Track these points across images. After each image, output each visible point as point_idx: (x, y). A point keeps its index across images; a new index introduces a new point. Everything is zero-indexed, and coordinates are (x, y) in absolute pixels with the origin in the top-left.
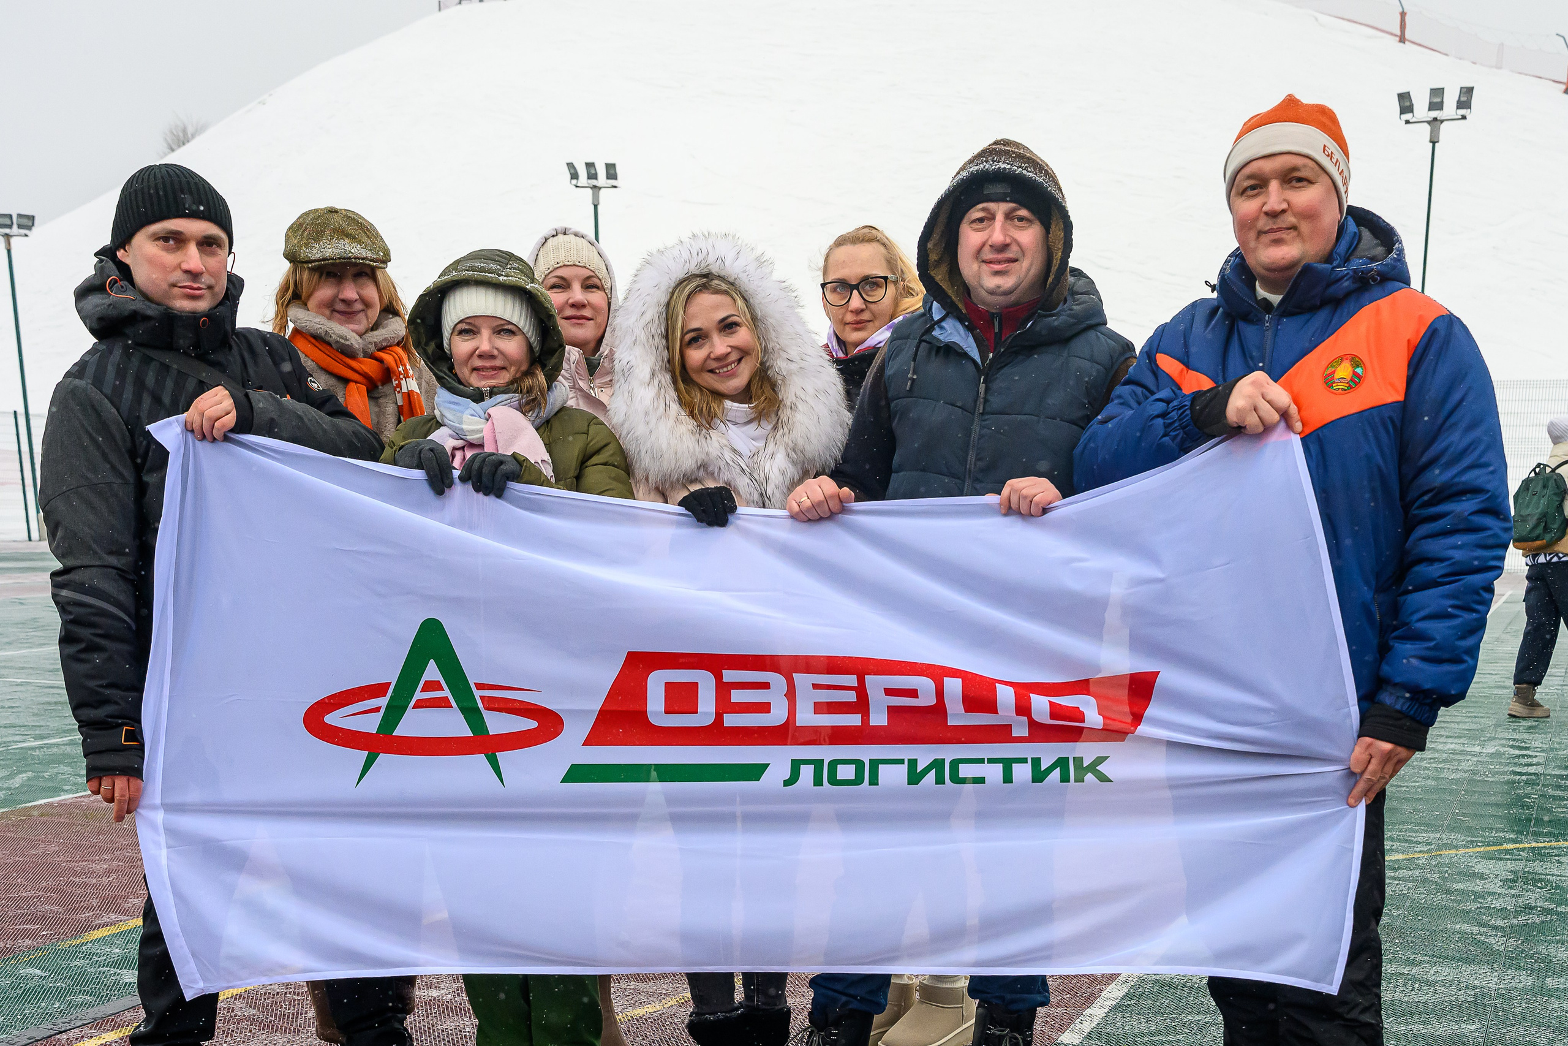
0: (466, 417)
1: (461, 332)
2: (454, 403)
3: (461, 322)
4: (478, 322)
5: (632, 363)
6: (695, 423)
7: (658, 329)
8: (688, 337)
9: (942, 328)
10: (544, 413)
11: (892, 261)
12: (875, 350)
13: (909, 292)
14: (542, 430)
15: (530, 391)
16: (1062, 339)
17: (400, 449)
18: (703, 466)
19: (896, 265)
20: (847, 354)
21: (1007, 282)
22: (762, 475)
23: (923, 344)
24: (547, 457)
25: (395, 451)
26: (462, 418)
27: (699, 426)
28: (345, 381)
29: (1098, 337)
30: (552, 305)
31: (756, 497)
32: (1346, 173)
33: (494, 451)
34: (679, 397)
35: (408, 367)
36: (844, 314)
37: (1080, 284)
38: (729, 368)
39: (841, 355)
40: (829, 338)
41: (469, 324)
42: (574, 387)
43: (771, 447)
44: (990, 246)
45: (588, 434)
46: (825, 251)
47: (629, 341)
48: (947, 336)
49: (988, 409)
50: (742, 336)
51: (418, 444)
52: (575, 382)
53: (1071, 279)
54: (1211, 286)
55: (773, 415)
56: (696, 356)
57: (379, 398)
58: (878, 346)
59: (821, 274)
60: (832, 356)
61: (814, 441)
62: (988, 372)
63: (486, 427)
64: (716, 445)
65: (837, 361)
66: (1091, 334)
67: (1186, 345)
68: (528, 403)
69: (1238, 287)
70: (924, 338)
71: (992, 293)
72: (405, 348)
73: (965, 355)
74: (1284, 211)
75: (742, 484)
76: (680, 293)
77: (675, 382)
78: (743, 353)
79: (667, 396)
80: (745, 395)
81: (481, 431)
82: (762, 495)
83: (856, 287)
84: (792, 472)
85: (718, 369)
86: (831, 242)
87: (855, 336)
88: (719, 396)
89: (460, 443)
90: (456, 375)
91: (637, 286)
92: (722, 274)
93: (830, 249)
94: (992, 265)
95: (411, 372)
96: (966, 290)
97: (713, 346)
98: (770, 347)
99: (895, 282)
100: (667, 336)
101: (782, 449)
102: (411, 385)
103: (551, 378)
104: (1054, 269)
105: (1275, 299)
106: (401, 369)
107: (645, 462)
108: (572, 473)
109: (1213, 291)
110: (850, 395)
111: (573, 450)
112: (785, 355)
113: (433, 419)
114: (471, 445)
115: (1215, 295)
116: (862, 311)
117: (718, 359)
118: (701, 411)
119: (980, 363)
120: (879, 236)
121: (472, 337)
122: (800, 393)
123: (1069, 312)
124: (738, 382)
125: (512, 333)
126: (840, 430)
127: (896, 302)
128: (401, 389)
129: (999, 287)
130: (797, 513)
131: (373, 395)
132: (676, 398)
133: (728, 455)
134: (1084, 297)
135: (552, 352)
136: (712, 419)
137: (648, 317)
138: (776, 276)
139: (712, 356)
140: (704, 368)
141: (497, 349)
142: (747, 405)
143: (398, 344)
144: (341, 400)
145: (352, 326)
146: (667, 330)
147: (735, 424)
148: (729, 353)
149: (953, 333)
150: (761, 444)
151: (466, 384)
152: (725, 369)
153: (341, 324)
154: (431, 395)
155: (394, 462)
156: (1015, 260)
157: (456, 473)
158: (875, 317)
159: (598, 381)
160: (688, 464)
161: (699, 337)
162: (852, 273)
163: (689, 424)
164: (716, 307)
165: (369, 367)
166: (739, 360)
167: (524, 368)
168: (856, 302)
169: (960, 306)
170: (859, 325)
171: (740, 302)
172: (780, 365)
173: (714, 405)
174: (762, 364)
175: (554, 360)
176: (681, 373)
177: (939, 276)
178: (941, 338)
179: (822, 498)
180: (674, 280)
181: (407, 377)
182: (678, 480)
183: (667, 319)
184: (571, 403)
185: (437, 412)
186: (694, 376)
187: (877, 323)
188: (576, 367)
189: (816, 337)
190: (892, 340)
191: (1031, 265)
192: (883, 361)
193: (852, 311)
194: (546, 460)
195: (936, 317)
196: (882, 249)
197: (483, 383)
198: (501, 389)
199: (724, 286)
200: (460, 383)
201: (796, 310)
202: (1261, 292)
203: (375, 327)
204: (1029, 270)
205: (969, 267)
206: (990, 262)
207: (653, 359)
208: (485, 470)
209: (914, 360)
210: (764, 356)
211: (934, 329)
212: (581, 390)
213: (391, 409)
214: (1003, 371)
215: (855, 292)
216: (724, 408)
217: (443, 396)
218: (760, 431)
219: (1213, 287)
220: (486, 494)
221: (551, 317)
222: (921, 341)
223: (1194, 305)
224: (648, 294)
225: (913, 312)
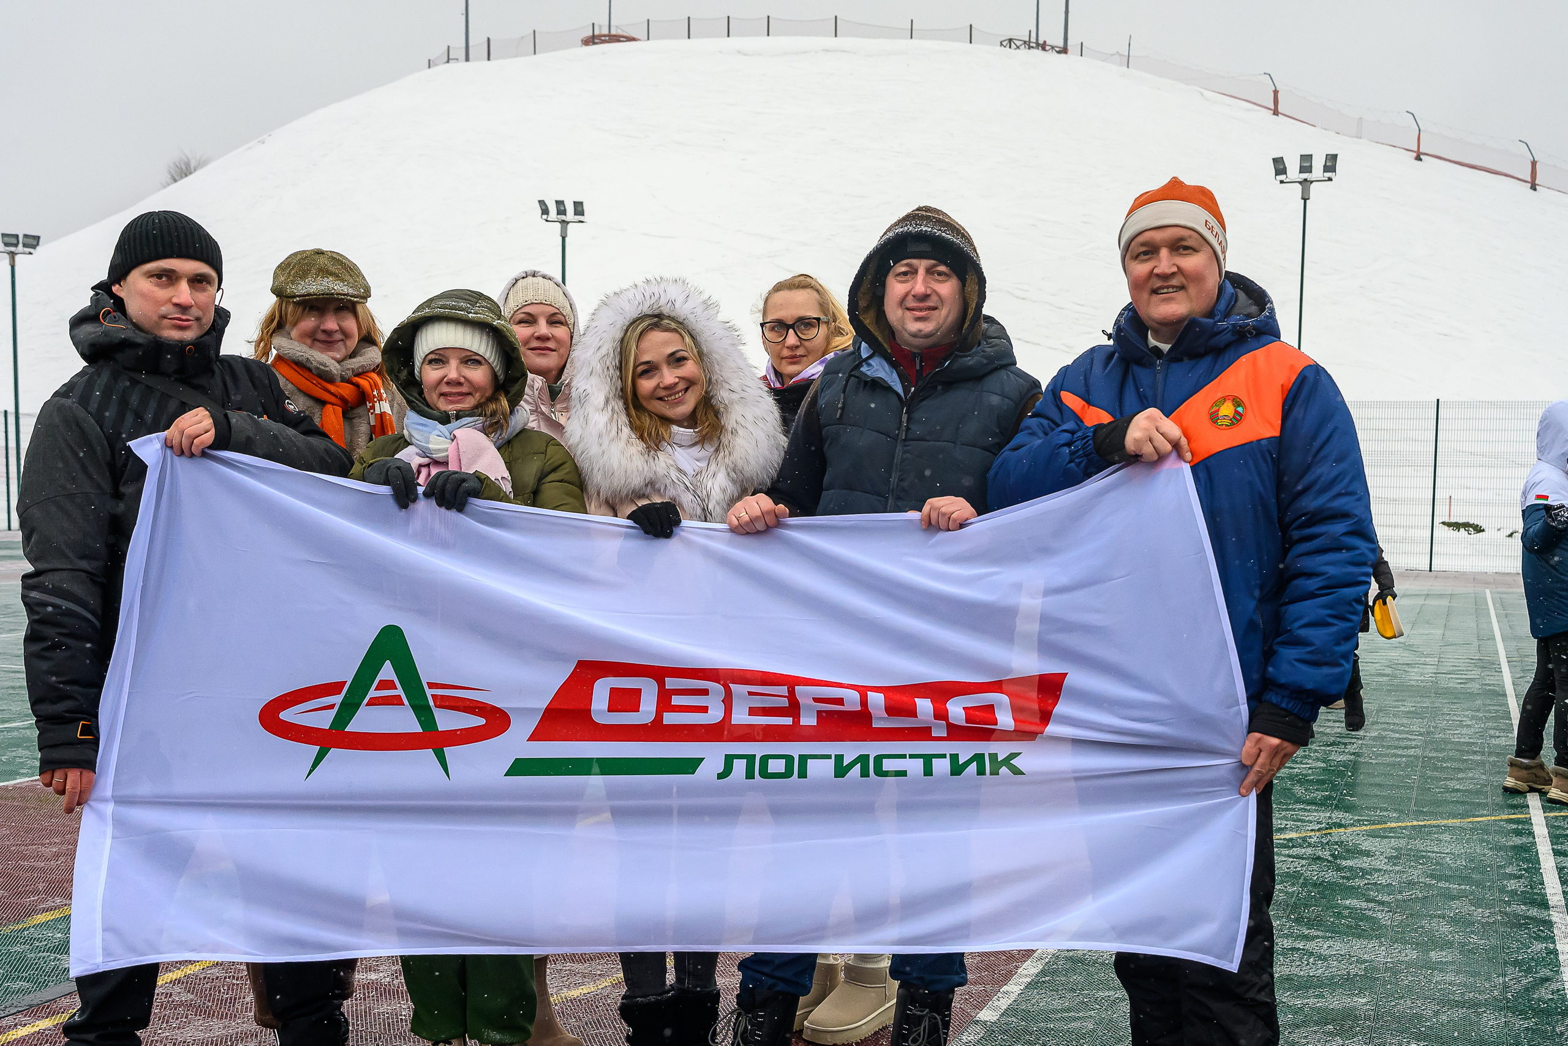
0: (433, 437)
1: (430, 362)
2: (422, 425)
3: (432, 353)
4: (447, 353)
5: (588, 392)
6: (644, 445)
7: (612, 361)
8: (640, 369)
9: (869, 365)
10: (506, 435)
11: (824, 304)
12: (808, 383)
13: (839, 332)
14: (503, 450)
15: (494, 414)
16: (977, 377)
17: (369, 466)
18: (651, 483)
19: (829, 308)
20: (783, 385)
21: (927, 327)
22: (704, 492)
23: (852, 379)
24: (507, 474)
25: (364, 469)
26: (429, 438)
27: (647, 448)
28: (322, 403)
29: (1008, 376)
30: (516, 339)
31: (699, 511)
32: (1224, 243)
33: (459, 470)
34: (630, 421)
35: (382, 391)
36: (782, 349)
37: (993, 328)
38: (677, 396)
39: (778, 385)
40: (767, 371)
41: (440, 354)
42: (536, 411)
43: (713, 467)
44: (914, 296)
45: (545, 453)
46: (765, 295)
47: (586, 371)
48: (874, 372)
49: (910, 436)
50: (690, 368)
51: (387, 462)
52: (537, 406)
53: (985, 326)
54: (1107, 335)
55: (715, 439)
56: (647, 385)
57: (353, 418)
58: (812, 378)
59: (760, 315)
60: (770, 388)
61: (753, 462)
62: (911, 404)
63: (451, 447)
64: (663, 465)
65: (775, 392)
66: (1003, 373)
67: (1087, 385)
68: (491, 425)
69: (1133, 336)
70: (852, 373)
71: (914, 335)
72: (379, 374)
73: (889, 389)
74: (1173, 274)
75: (687, 500)
76: (634, 331)
77: (627, 409)
78: (690, 383)
79: (619, 421)
80: (691, 421)
81: (447, 450)
82: (704, 509)
83: (792, 326)
84: (732, 489)
85: (667, 397)
86: (771, 287)
87: (791, 369)
88: (667, 421)
89: (425, 461)
90: (424, 399)
91: (594, 324)
92: (672, 314)
93: (770, 293)
94: (914, 312)
95: (384, 395)
96: (891, 332)
97: (662, 376)
98: (713, 380)
99: (827, 323)
100: (621, 367)
101: (723, 469)
102: (385, 407)
103: (514, 403)
104: (969, 316)
105: (1165, 347)
106: (375, 393)
107: (597, 479)
108: (529, 490)
109: (1109, 339)
110: (786, 422)
111: (531, 469)
112: (727, 387)
113: (401, 438)
114: (436, 463)
115: (1111, 342)
116: (797, 347)
117: (666, 388)
118: (650, 434)
119: (903, 397)
120: (813, 283)
121: (440, 366)
122: (741, 420)
123: (982, 353)
124: (685, 408)
125: (479, 362)
126: (776, 452)
127: (828, 341)
128: (374, 411)
129: (920, 331)
130: (736, 527)
131: (347, 416)
132: (627, 422)
133: (674, 474)
134: (996, 341)
135: (516, 380)
136: (660, 442)
137: (604, 351)
138: (721, 317)
139: (661, 385)
140: (654, 396)
141: (464, 377)
142: (692, 430)
143: (374, 371)
144: (317, 420)
145: (331, 353)
146: (621, 363)
147: (681, 446)
148: (677, 383)
149: (879, 369)
150: (703, 464)
151: (434, 407)
152: (673, 397)
153: (322, 351)
154: (401, 416)
155: (363, 478)
156: (935, 308)
157: (421, 490)
158: (809, 352)
159: (558, 406)
160: (637, 482)
161: (651, 369)
162: (788, 314)
163: (640, 446)
164: (666, 343)
165: (346, 391)
166: (686, 390)
167: (489, 393)
168: (792, 339)
169: (885, 345)
170: (794, 359)
171: (688, 339)
172: (723, 395)
173: (662, 430)
174: (706, 392)
175: (517, 387)
176: (632, 400)
177: (868, 320)
178: (869, 373)
179: (759, 513)
180: (628, 319)
181: (380, 399)
182: (627, 495)
183: (621, 353)
184: (532, 425)
185: (405, 432)
186: (645, 404)
187: (811, 358)
188: (539, 394)
189: (756, 371)
190: (826, 373)
191: (949, 313)
192: (816, 392)
193: (788, 347)
194: (506, 477)
195: (864, 355)
196: (815, 294)
197: (451, 407)
198: (467, 413)
199: (673, 325)
200: (428, 406)
201: (738, 347)
202: (1152, 342)
203: (353, 355)
204: (947, 316)
205: (893, 313)
206: (913, 310)
207: (608, 388)
208: (449, 486)
209: (844, 392)
210: (709, 387)
211: (862, 366)
212: (543, 413)
213: (363, 429)
214: (924, 403)
215: (791, 331)
216: (670, 433)
217: (412, 417)
218: (703, 453)
219: (1110, 336)
220: (448, 508)
221: (514, 349)
222: (850, 376)
223: (1093, 350)
224: (604, 331)
225: (843, 350)
